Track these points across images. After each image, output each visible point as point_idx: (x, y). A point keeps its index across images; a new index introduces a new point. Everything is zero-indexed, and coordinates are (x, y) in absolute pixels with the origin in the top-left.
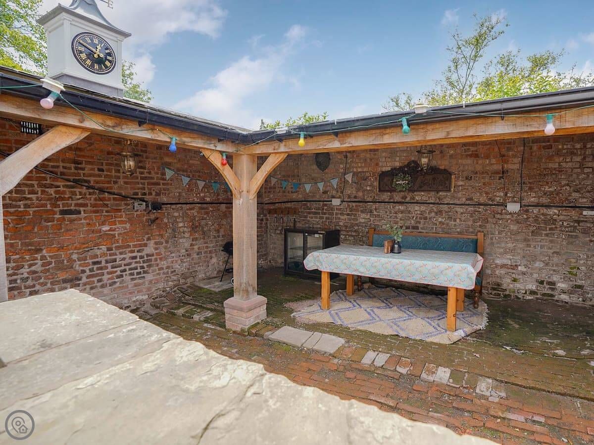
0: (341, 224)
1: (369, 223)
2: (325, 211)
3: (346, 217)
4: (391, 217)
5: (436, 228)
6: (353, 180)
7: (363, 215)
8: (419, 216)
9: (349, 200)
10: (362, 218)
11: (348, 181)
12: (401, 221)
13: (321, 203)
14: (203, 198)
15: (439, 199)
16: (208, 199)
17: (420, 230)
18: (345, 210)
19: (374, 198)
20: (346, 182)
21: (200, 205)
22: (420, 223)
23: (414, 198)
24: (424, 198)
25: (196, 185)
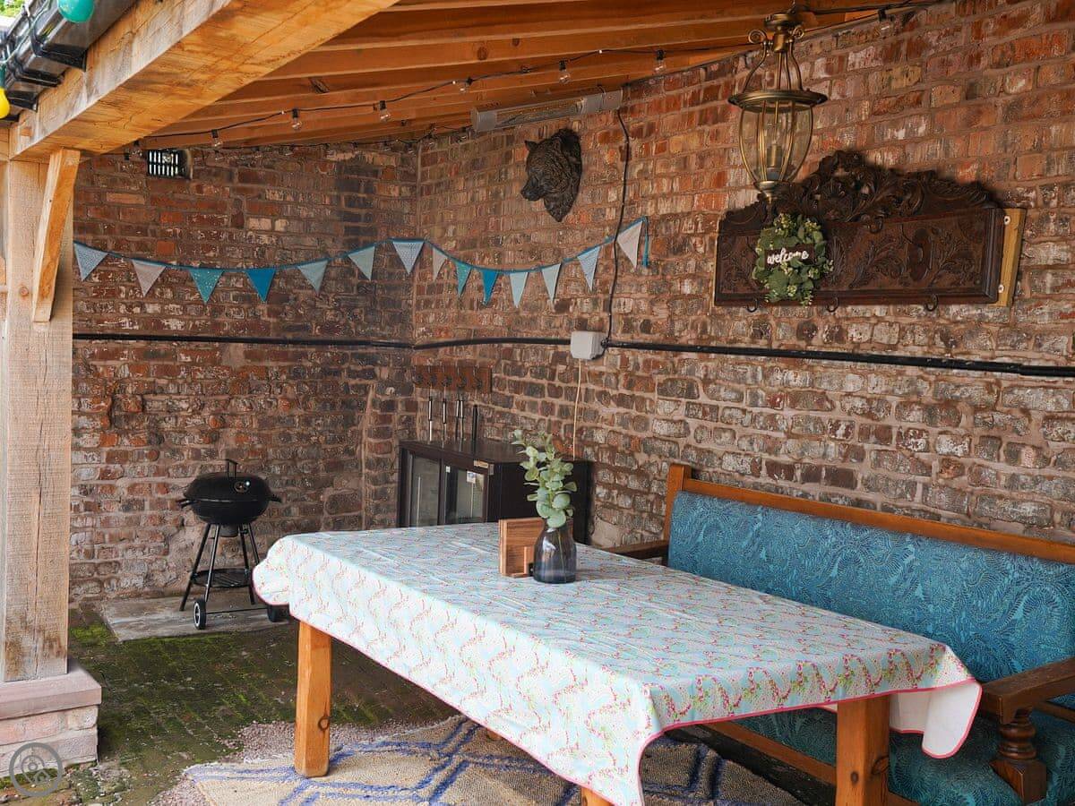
0: (599, 437)
1: (682, 442)
2: (557, 383)
3: (613, 409)
4: (754, 420)
5: (926, 487)
6: (644, 254)
7: (666, 407)
8: (859, 421)
9: (626, 338)
10: (664, 415)
11: (627, 259)
12: (791, 442)
13: (550, 350)
14: (156, 320)
15: (945, 338)
16: (175, 325)
17: (860, 492)
18: (613, 379)
19: (704, 331)
20: (617, 260)
21: (142, 344)
22: (860, 456)
23: (838, 335)
24: (884, 335)
25: (131, 277)
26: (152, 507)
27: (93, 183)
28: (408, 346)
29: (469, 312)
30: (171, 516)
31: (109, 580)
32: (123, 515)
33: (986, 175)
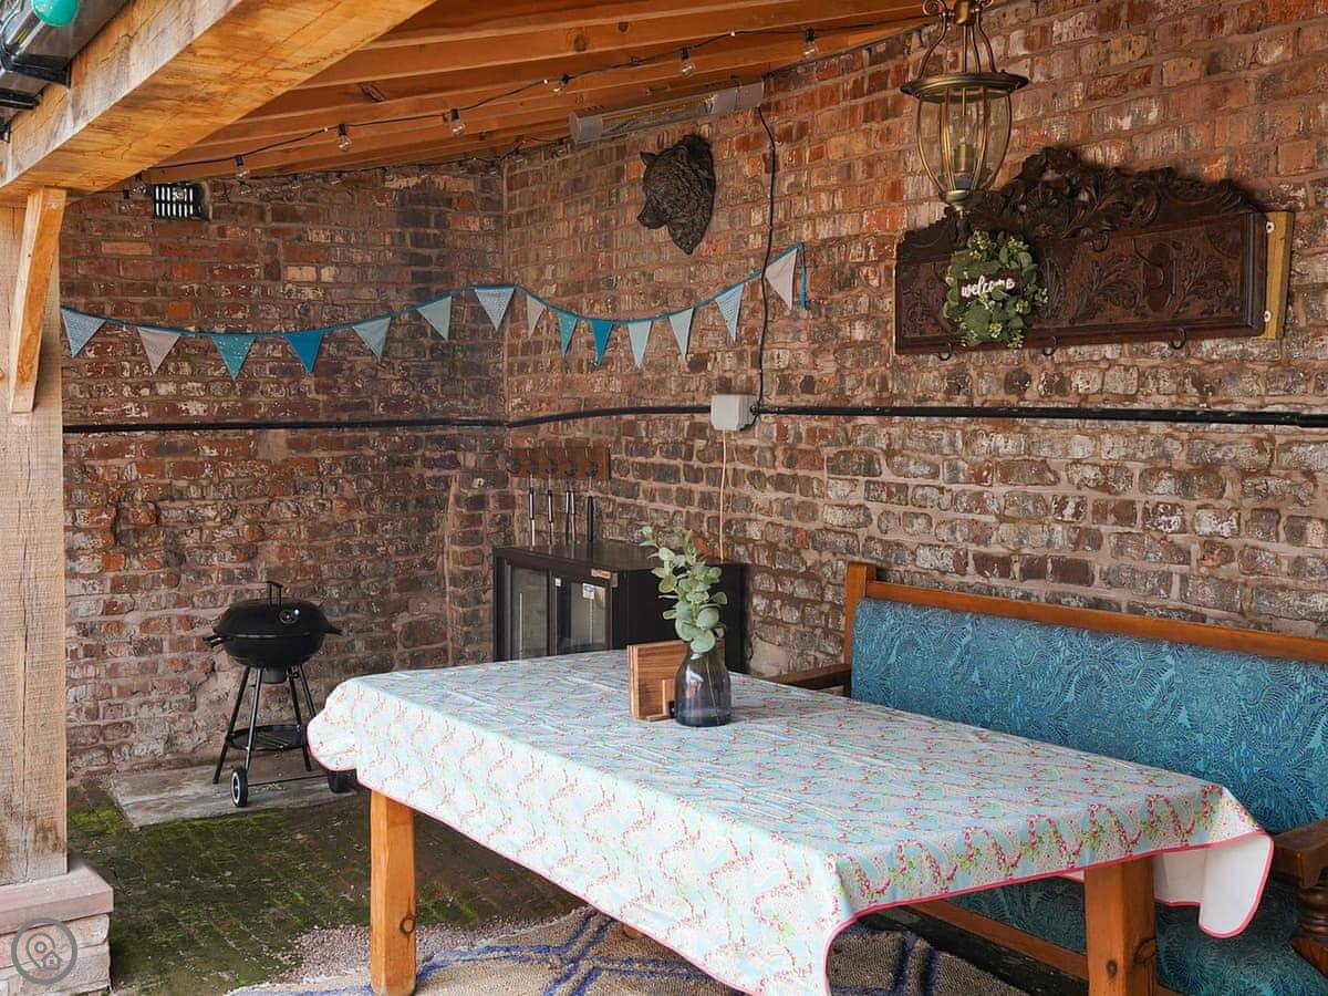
0: (754, 531)
1: (862, 533)
2: (695, 463)
3: (771, 494)
4: (954, 501)
5: (1184, 579)
6: (801, 291)
7: (838, 489)
8: (1093, 496)
9: (783, 401)
10: (837, 499)
11: (779, 299)
12: (1004, 527)
13: (685, 421)
14: (171, 404)
15: (1198, 384)
16: (195, 409)
17: (1098, 590)
18: (768, 455)
19: (884, 387)
20: (767, 301)
21: (153, 435)
22: (1096, 541)
23: (1059, 385)
24: (1118, 383)
25: (136, 349)
26: (173, 648)
27: (83, 230)
28: (499, 424)
29: (577, 375)
30: (198, 659)
31: (118, 748)
32: (135, 660)
33: (1239, 170)
